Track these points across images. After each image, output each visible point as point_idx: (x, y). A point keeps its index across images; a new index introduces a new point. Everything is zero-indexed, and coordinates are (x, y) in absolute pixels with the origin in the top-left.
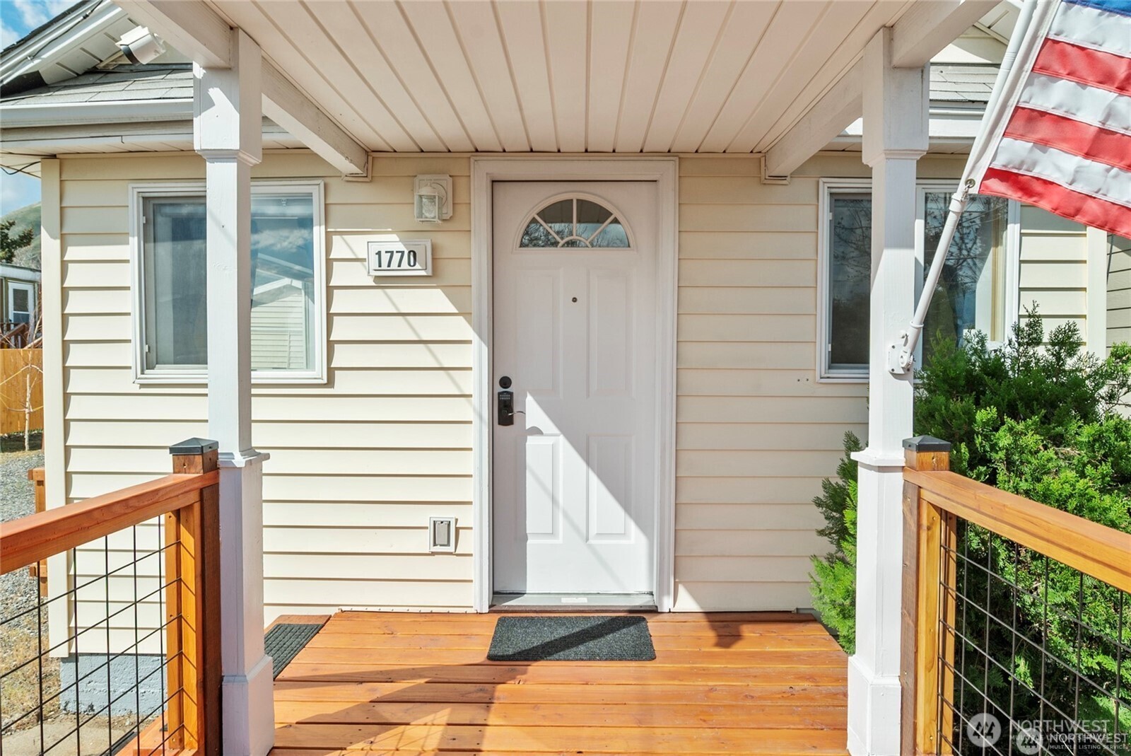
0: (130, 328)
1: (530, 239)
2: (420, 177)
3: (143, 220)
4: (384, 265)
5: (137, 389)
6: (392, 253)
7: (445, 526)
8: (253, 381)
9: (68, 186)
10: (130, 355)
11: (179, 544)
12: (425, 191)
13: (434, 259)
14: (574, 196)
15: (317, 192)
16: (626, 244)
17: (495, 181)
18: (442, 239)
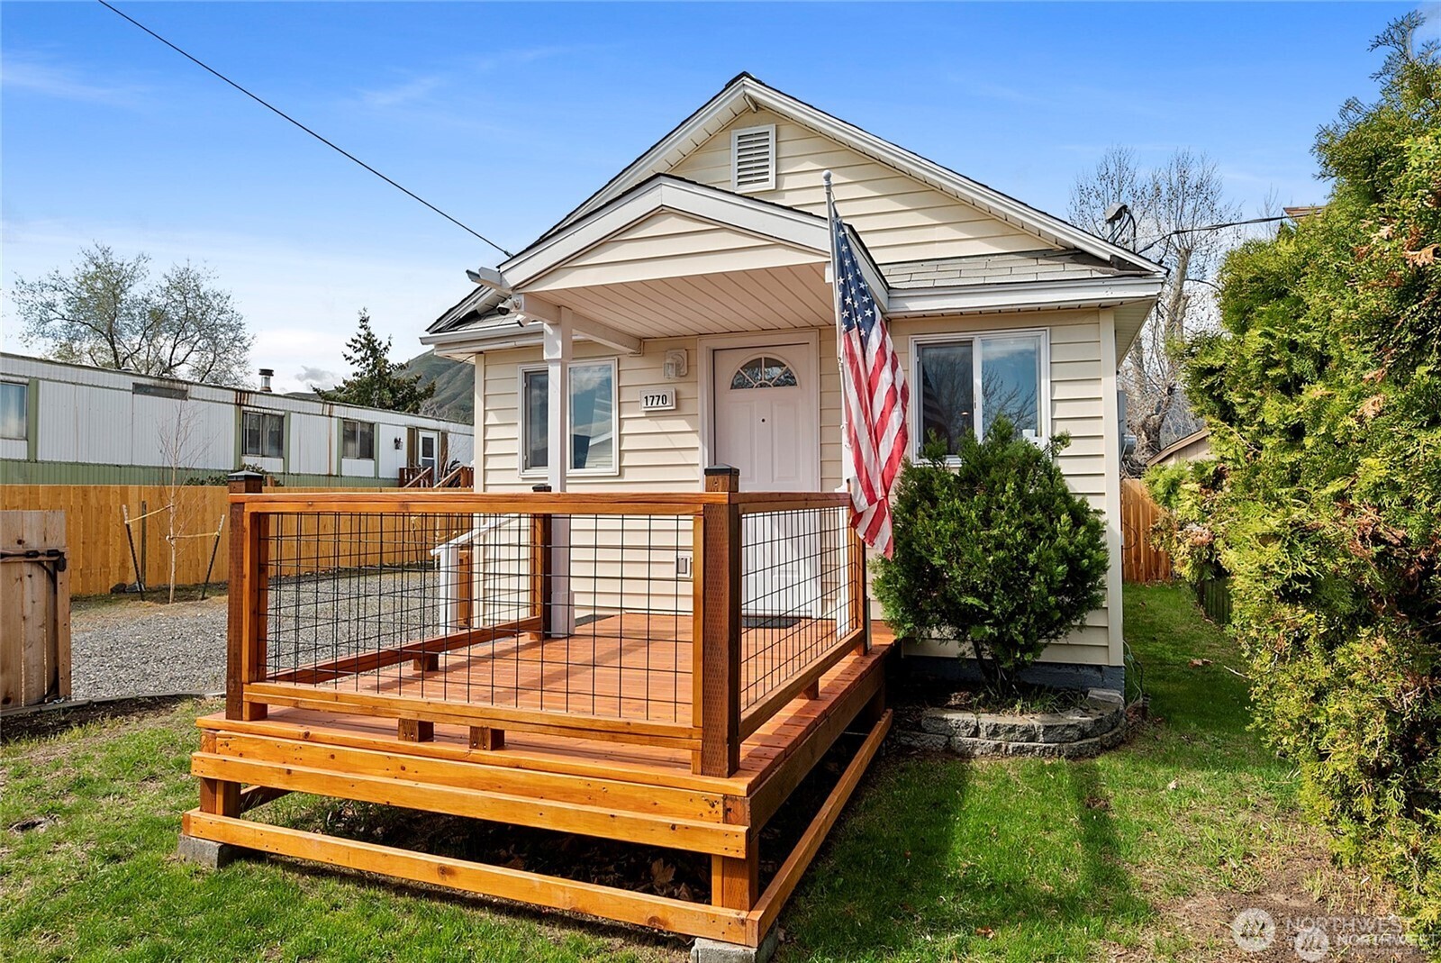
0: (517, 447)
1: (739, 384)
2: (669, 352)
3: (525, 385)
4: (649, 405)
5: (520, 481)
6: (653, 397)
7: (684, 561)
8: (567, 475)
9: (487, 367)
10: (517, 462)
11: (535, 527)
12: (668, 361)
13: (677, 399)
14: (762, 356)
15: (614, 365)
16: (795, 384)
17: (714, 350)
18: (681, 387)
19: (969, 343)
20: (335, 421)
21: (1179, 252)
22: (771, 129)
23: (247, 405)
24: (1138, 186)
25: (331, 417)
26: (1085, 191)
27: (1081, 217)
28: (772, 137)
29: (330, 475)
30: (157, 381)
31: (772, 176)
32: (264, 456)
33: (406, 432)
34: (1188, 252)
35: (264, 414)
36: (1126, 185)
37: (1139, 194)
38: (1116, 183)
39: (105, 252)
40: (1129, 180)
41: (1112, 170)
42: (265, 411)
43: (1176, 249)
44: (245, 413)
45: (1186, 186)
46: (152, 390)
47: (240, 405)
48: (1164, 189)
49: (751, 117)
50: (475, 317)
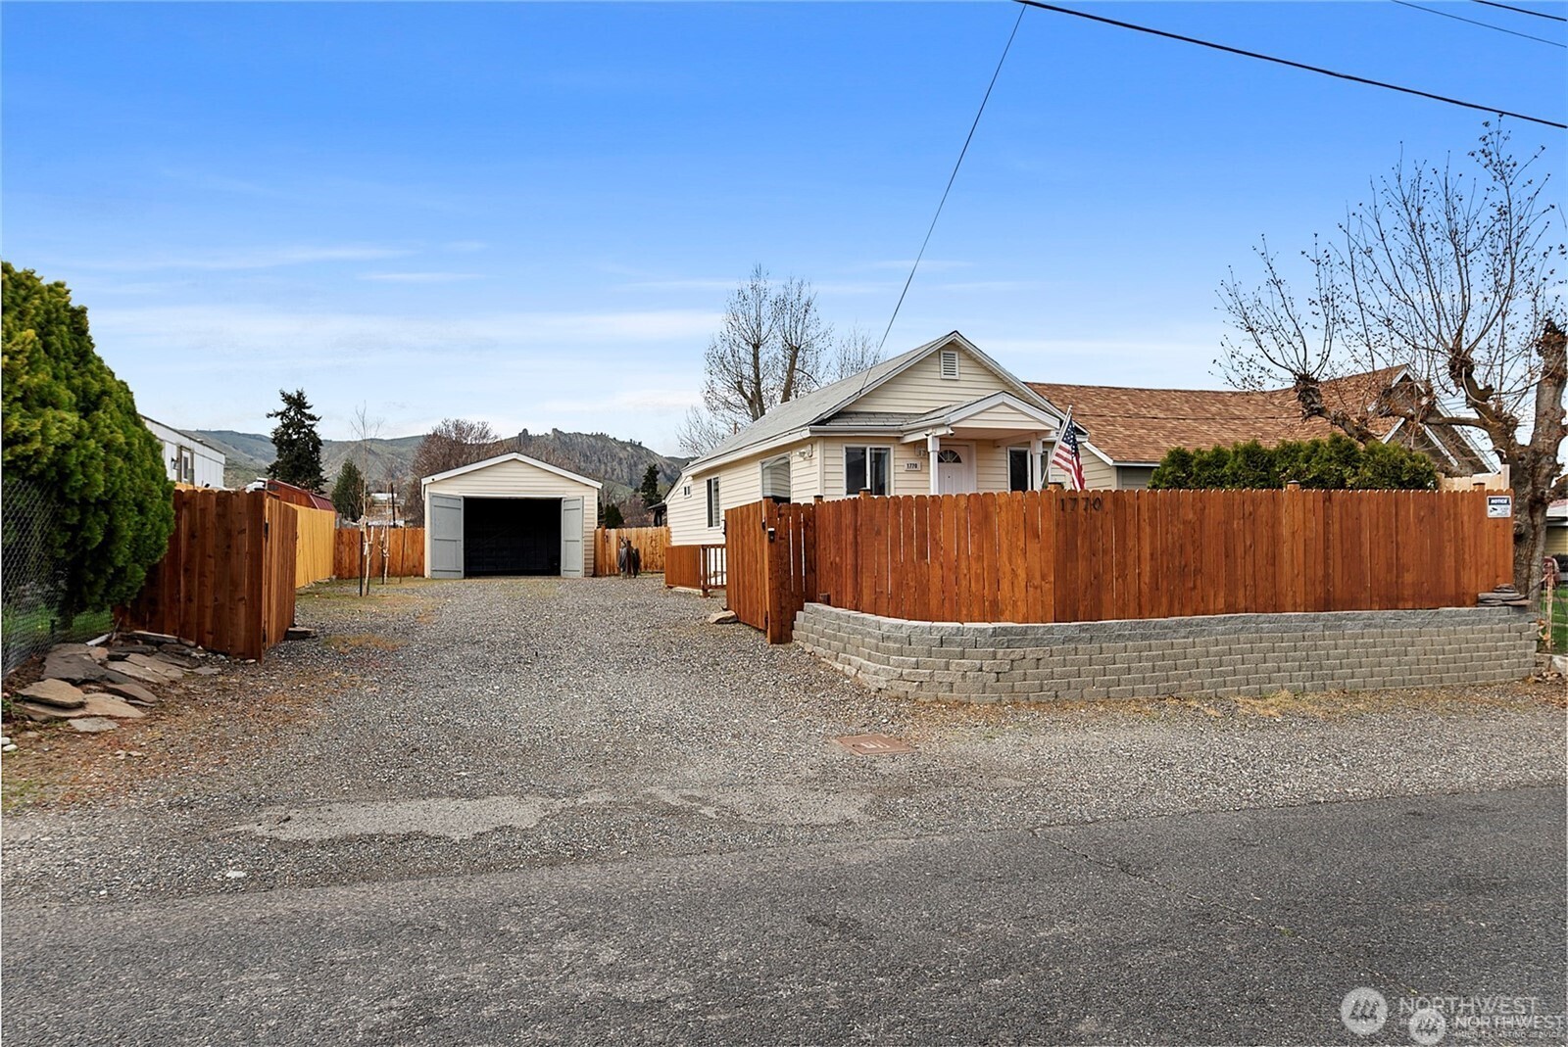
4: (909, 467)
16: (961, 462)
18: (922, 461)
22: (961, 353)
28: (959, 356)
31: (957, 373)
49: (952, 348)
50: (829, 419)
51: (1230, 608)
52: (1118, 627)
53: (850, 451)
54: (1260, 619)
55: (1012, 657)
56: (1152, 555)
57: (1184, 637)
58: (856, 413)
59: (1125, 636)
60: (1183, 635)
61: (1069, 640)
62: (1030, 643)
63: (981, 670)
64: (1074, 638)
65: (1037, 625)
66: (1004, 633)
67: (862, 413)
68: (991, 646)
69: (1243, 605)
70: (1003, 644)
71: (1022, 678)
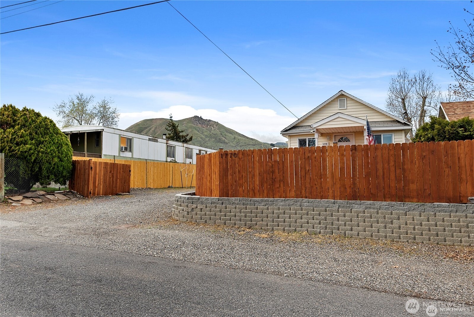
1: (339, 141)
3: (298, 141)
6: (324, 143)
9: (291, 138)
12: (328, 138)
13: (329, 144)
14: (344, 136)
16: (350, 141)
17: (335, 136)
18: (329, 142)
19: (381, 135)
20: (184, 148)
21: (423, 98)
22: (346, 99)
23: (168, 144)
24: (410, 79)
25: (184, 147)
26: (394, 80)
27: (393, 88)
28: (346, 100)
29: (183, 163)
30: (152, 138)
31: (346, 106)
32: (171, 157)
33: (198, 151)
34: (425, 98)
35: (171, 146)
36: (406, 78)
37: (410, 81)
38: (403, 78)
39: (82, 95)
40: (407, 77)
41: (402, 74)
42: (172, 145)
43: (422, 97)
44: (168, 146)
45: (424, 78)
46: (151, 140)
47: (167, 144)
48: (418, 79)
49: (342, 96)
50: (290, 129)
51: (297, 196)
52: (234, 200)
53: (300, 140)
54: (303, 201)
55: (192, 207)
56: (259, 174)
57: (263, 206)
58: (302, 126)
59: (236, 203)
60: (263, 205)
61: (214, 203)
62: (199, 203)
63: (183, 210)
64: (215, 202)
65: (203, 197)
66: (192, 199)
67: (305, 126)
68: (187, 203)
69: (304, 195)
70: (190, 203)
71: (195, 214)
